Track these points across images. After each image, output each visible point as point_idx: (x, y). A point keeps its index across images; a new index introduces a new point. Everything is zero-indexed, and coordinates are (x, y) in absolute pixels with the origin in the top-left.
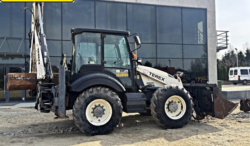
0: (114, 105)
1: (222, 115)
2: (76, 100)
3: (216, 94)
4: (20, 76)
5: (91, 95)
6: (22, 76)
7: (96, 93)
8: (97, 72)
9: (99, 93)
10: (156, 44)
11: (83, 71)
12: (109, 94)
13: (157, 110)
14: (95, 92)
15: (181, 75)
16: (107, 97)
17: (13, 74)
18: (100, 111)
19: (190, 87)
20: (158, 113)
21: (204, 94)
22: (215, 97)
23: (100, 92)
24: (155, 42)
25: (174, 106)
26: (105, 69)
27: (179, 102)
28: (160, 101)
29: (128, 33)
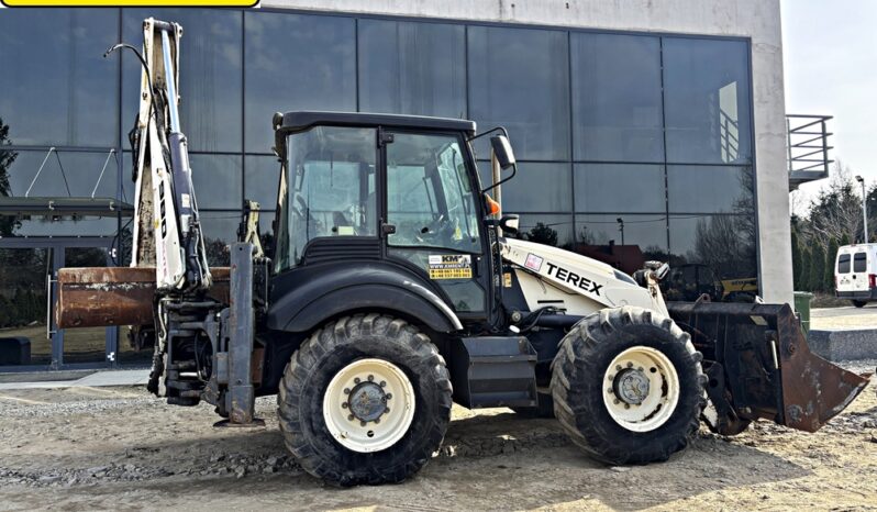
0: (423, 380)
1: (813, 416)
2: (289, 361)
3: (787, 339)
4: (99, 279)
5: (343, 343)
6: (106, 278)
7: (360, 337)
8: (363, 265)
9: (368, 337)
10: (570, 164)
11: (313, 260)
12: (404, 339)
13: (574, 397)
14: (355, 334)
15: (660, 271)
16: (396, 353)
17: (76, 271)
18: (373, 401)
19: (693, 314)
20: (579, 407)
21: (746, 341)
22: (784, 352)
23: (374, 332)
24: (565, 156)
25: (635, 383)
26: (392, 252)
27: (653, 370)
28: (585, 367)
29: (471, 125)
